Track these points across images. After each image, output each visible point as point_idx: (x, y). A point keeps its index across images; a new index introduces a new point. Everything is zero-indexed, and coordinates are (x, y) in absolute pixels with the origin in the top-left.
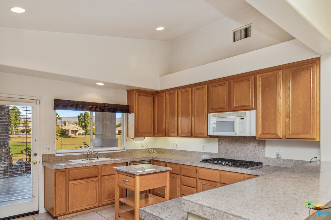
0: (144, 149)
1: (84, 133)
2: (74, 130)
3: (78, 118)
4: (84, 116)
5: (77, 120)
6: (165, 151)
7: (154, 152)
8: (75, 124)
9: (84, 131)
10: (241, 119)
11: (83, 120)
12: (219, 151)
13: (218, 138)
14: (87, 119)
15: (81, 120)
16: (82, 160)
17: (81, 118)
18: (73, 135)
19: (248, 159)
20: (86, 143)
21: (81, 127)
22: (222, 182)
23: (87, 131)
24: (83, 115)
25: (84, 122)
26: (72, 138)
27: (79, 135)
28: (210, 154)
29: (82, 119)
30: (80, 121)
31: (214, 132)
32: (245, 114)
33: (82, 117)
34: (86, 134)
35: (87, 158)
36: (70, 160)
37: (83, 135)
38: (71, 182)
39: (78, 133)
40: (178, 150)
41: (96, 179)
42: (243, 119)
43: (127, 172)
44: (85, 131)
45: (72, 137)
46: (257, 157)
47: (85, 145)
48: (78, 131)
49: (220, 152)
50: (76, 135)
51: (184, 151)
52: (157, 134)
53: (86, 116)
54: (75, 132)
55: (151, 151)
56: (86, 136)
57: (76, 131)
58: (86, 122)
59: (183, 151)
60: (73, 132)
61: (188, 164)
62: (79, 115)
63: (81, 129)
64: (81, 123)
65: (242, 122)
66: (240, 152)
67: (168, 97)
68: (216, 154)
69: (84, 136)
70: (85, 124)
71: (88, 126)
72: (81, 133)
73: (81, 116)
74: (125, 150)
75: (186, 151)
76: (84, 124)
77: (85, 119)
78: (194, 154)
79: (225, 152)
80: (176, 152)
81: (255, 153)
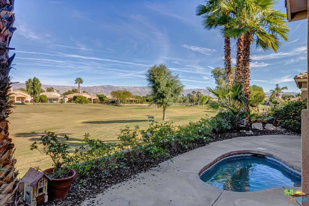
1: (33, 100)
2: (20, 97)
3: (26, 83)
4: (33, 83)
5: (25, 87)
8: (21, 90)
9: (32, 98)
14: (36, 86)
18: (19, 102)
21: (29, 94)
23: (36, 98)
24: (32, 81)
25: (33, 88)
29: (31, 86)
30: (28, 87)
33: (30, 84)
34: (35, 101)
37: (31, 102)
44: (34, 98)
48: (25, 98)
53: (35, 82)
54: (21, 99)
56: (35, 103)
57: (23, 99)
58: (35, 88)
60: (19, 99)
62: (28, 81)
63: (29, 96)
64: (29, 89)
69: (32, 104)
71: (37, 93)
72: (29, 100)
76: (33, 91)
77: (34, 86)
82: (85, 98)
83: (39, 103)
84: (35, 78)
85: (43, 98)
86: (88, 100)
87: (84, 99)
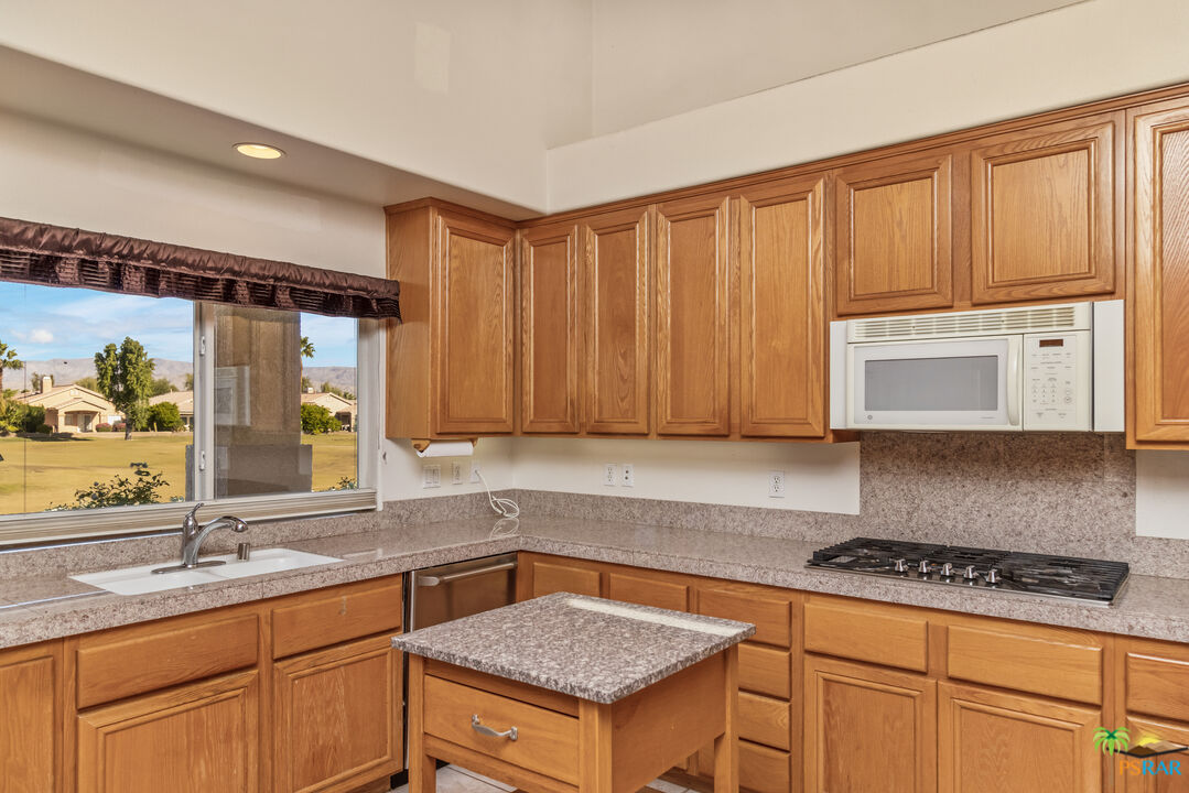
0: (462, 497)
1: (124, 421)
2: (79, 412)
3: (96, 361)
4: (123, 358)
5: (93, 374)
6: (562, 502)
7: (510, 510)
8: (84, 386)
9: (121, 413)
10: (1043, 343)
11: (119, 372)
12: (864, 504)
13: (857, 445)
14: (134, 368)
15: (110, 373)
16: (156, 572)
17: (111, 365)
18: (75, 430)
19: (1033, 543)
20: (145, 466)
21: (107, 398)
22: (953, 672)
23: (134, 413)
24: (119, 351)
25: (123, 378)
26: (74, 442)
27: (99, 429)
28: (811, 520)
29: (115, 369)
30: (102, 376)
31: (870, 413)
32: (1067, 320)
33: (112, 361)
34: (129, 425)
35: (181, 557)
36: (80, 571)
37: (116, 429)
38: (89, 721)
39: (95, 422)
40: (632, 501)
41: (245, 678)
42: (1059, 343)
43: (516, 677)
44: (126, 413)
45: (76, 439)
46: (1090, 535)
47: (139, 473)
48: (94, 413)
49: (871, 510)
50: (85, 430)
51: (670, 502)
52: (531, 422)
53: (130, 356)
54: (81, 419)
55: (497, 505)
56: (132, 434)
57: (88, 416)
58: (131, 378)
59: (660, 502)
60: (73, 417)
61: (741, 575)
62: (102, 352)
63: (110, 407)
64: (107, 382)
65: (1053, 359)
66: (985, 512)
67: (594, 242)
68: (846, 519)
69: (121, 435)
70: (126, 387)
71: (137, 397)
72: (111, 423)
73: (108, 356)
74: (374, 502)
75: (677, 504)
76: (121, 389)
77: (125, 368)
78: (721, 519)
79: (898, 511)
80: (626, 510)
81: (1074, 513)
82: (323, 411)
83: (151, 433)
84: (128, 341)
85: (166, 415)
86: (336, 421)
87: (318, 416)
